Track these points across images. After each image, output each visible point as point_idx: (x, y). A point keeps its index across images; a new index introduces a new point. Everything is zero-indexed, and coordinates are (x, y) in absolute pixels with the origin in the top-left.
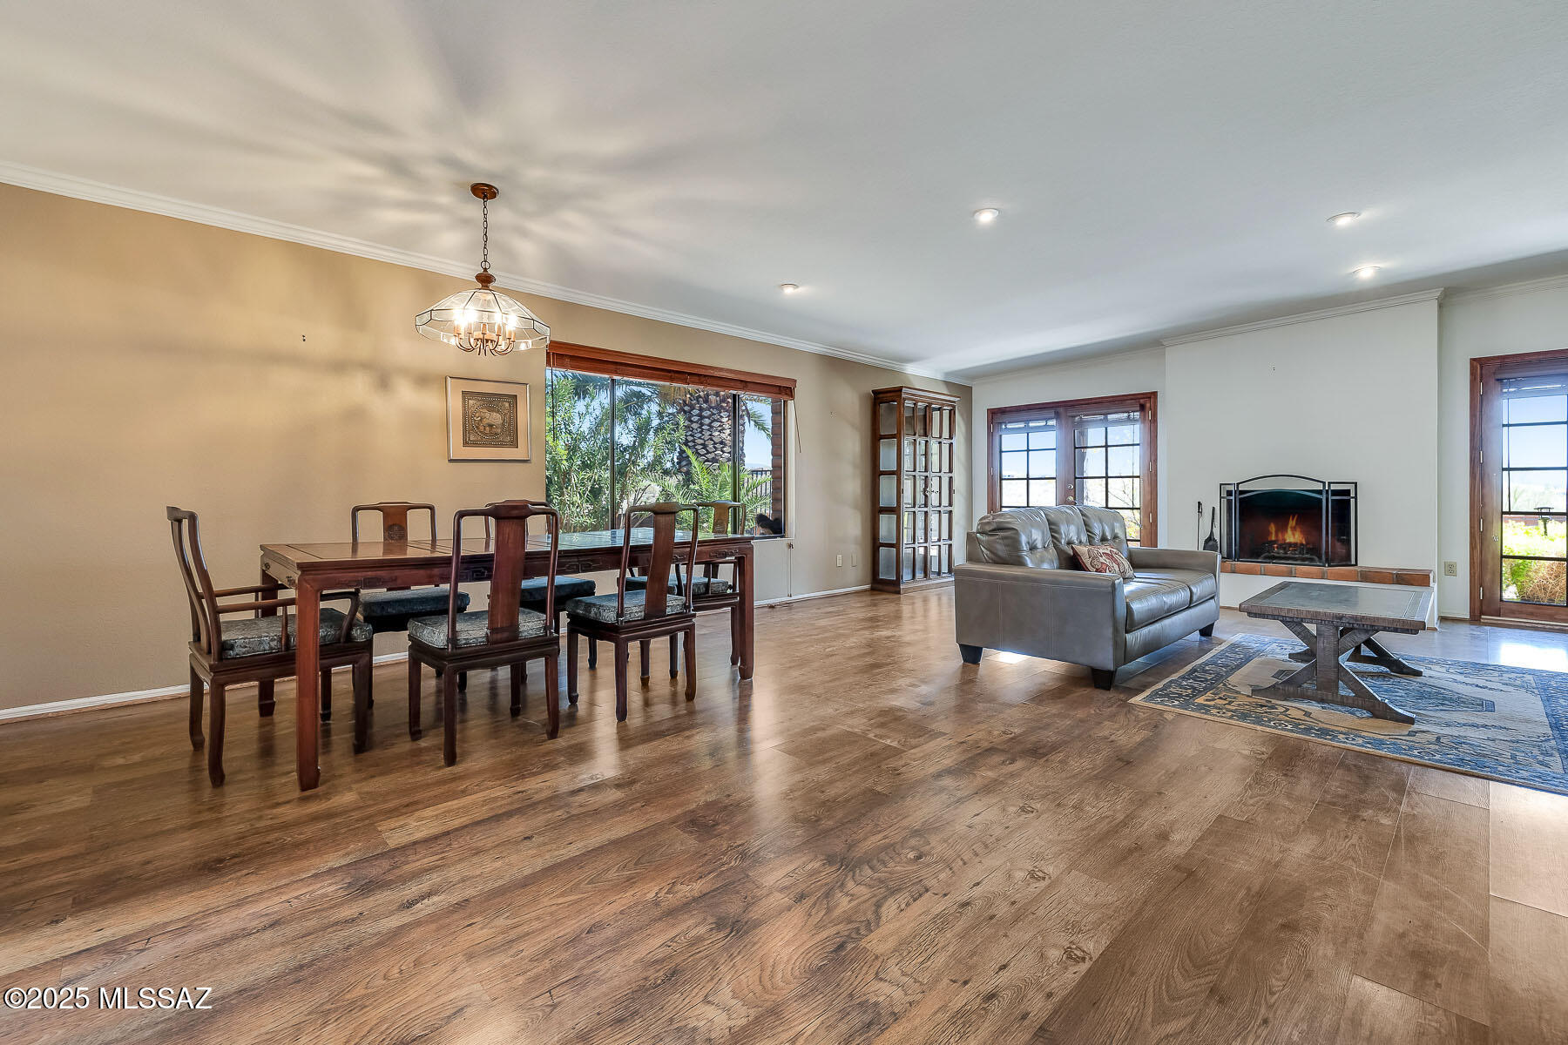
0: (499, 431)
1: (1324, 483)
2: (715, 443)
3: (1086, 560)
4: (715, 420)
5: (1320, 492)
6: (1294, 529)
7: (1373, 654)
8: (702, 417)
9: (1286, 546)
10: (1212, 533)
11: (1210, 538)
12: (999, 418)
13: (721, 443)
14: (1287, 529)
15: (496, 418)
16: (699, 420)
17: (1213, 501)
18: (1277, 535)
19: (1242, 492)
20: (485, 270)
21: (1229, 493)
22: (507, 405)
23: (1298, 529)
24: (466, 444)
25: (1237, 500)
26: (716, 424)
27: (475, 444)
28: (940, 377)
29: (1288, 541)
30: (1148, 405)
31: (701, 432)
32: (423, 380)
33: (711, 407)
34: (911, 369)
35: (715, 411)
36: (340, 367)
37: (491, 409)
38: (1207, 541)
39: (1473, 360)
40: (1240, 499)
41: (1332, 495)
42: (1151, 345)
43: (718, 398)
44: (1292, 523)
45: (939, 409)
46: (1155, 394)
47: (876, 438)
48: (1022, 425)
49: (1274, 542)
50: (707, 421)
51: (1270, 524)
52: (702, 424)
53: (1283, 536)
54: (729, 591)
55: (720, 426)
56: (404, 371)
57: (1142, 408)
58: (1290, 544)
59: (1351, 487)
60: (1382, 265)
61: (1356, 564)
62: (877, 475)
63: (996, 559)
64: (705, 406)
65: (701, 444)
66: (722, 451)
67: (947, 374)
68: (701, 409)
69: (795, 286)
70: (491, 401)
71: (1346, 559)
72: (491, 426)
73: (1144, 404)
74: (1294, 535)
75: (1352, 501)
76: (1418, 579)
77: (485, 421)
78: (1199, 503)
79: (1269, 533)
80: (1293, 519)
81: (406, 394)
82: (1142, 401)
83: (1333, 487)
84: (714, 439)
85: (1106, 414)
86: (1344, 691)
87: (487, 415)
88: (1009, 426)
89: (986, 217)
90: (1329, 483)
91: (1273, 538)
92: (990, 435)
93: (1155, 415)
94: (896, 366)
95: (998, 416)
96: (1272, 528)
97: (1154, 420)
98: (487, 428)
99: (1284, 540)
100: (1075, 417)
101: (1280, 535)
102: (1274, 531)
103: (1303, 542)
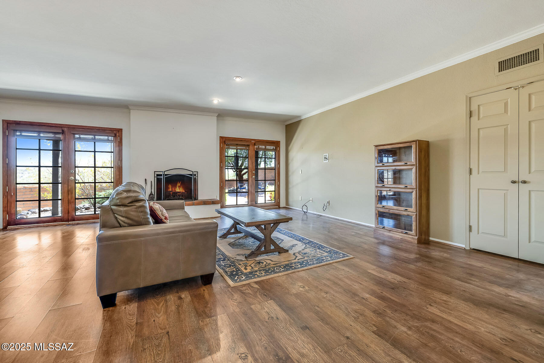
1: (192, 172)
5: (191, 175)
6: (179, 187)
9: (176, 193)
10: (151, 191)
11: (151, 194)
14: (176, 187)
17: (151, 179)
18: (172, 189)
19: (166, 175)
21: (159, 175)
23: (181, 186)
25: (164, 178)
29: (177, 191)
30: (118, 134)
40: (165, 177)
41: (194, 176)
44: (179, 184)
46: (122, 130)
49: (171, 191)
51: (168, 185)
53: (175, 189)
57: (115, 136)
58: (179, 192)
59: (196, 173)
71: (195, 198)
73: (115, 134)
74: (179, 189)
76: (217, 202)
78: (146, 179)
79: (169, 188)
80: (179, 183)
82: (115, 132)
85: (95, 135)
93: (121, 139)
95: (12, 126)
97: (121, 142)
99: (175, 191)
100: (74, 134)
101: (173, 189)
102: (171, 187)
103: (184, 192)
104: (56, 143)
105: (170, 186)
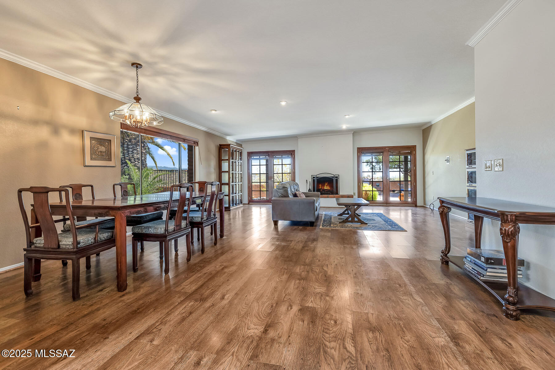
0: (104, 154)
2: (135, 159)
3: (298, 195)
4: (134, 150)
5: (333, 177)
6: (327, 186)
8: (128, 148)
9: (324, 190)
10: (310, 187)
11: (310, 189)
13: (138, 159)
14: (325, 186)
15: (103, 149)
16: (127, 149)
17: (310, 180)
18: (322, 187)
19: (317, 177)
20: (138, 95)
21: (314, 178)
22: (107, 143)
24: (91, 159)
26: (135, 151)
27: (95, 159)
29: (325, 189)
30: (293, 154)
31: (128, 154)
32: (73, 131)
33: (133, 144)
35: (134, 146)
36: (35, 122)
37: (101, 145)
38: (309, 190)
39: (358, 148)
40: (317, 179)
41: (335, 178)
42: (295, 138)
43: (136, 141)
44: (326, 184)
45: (238, 151)
46: (294, 151)
47: (220, 161)
48: (258, 157)
49: (321, 189)
50: (131, 150)
51: (319, 184)
52: (128, 151)
53: (323, 187)
55: (137, 152)
56: (65, 127)
58: (326, 190)
59: (338, 176)
61: (339, 194)
62: (221, 172)
63: (282, 196)
64: (130, 143)
65: (128, 159)
66: (138, 162)
67: (237, 140)
68: (128, 145)
69: (216, 110)
70: (101, 141)
71: (337, 193)
72: (101, 152)
73: (291, 153)
74: (327, 187)
75: (338, 179)
76: (351, 197)
77: (99, 150)
78: (307, 180)
81: (66, 137)
82: (291, 152)
84: (134, 157)
85: (282, 156)
86: (356, 220)
87: (100, 147)
88: (254, 157)
89: (283, 103)
90: (335, 175)
91: (321, 188)
92: (248, 160)
93: (294, 156)
94: (224, 137)
95: (251, 154)
97: (294, 158)
98: (100, 153)
100: (273, 156)
103: (330, 189)
104: (267, 161)
105: (320, 185)
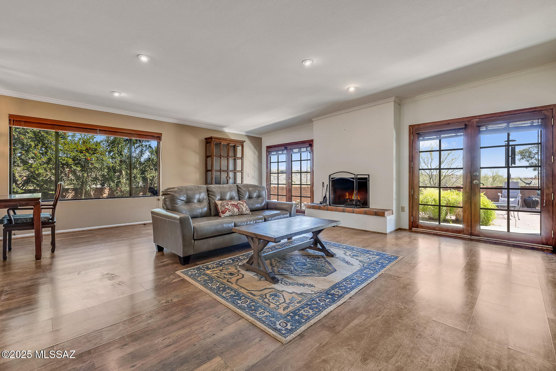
1: (355, 175)
5: (353, 178)
7: (321, 248)
10: (326, 195)
12: (270, 150)
14: (353, 194)
17: (327, 182)
19: (332, 178)
28: (244, 134)
30: (311, 144)
34: (226, 130)
38: (324, 198)
39: (410, 126)
41: (358, 180)
46: (313, 140)
47: (208, 156)
48: (275, 153)
54: (50, 221)
57: (310, 146)
59: (367, 176)
60: (356, 86)
61: (369, 207)
67: (247, 132)
71: (366, 205)
75: (368, 182)
76: (382, 213)
78: (323, 183)
79: (346, 196)
82: (309, 143)
83: (359, 176)
85: (300, 148)
90: (357, 175)
91: (348, 198)
92: (267, 156)
93: (313, 149)
95: (270, 149)
96: (347, 194)
99: (352, 198)
101: (350, 197)
102: (348, 195)
